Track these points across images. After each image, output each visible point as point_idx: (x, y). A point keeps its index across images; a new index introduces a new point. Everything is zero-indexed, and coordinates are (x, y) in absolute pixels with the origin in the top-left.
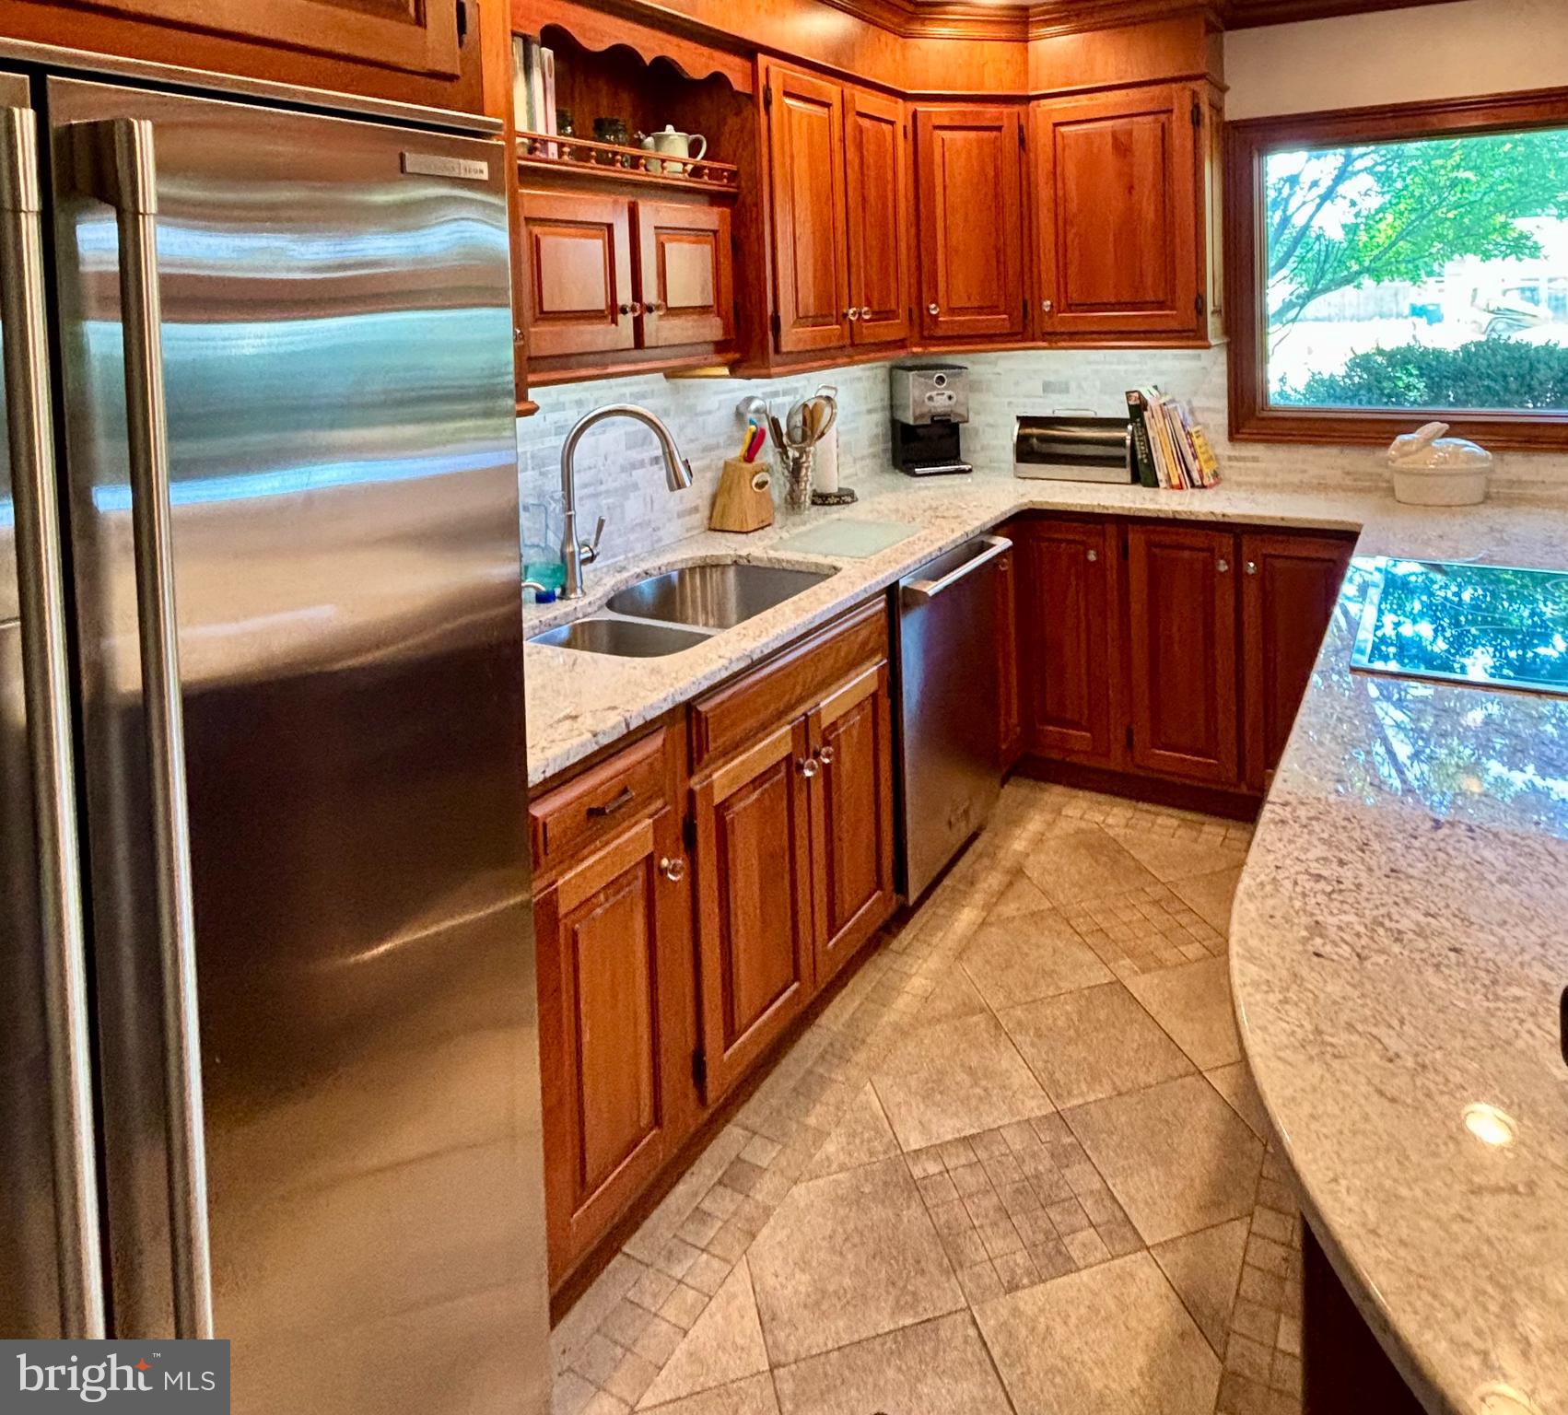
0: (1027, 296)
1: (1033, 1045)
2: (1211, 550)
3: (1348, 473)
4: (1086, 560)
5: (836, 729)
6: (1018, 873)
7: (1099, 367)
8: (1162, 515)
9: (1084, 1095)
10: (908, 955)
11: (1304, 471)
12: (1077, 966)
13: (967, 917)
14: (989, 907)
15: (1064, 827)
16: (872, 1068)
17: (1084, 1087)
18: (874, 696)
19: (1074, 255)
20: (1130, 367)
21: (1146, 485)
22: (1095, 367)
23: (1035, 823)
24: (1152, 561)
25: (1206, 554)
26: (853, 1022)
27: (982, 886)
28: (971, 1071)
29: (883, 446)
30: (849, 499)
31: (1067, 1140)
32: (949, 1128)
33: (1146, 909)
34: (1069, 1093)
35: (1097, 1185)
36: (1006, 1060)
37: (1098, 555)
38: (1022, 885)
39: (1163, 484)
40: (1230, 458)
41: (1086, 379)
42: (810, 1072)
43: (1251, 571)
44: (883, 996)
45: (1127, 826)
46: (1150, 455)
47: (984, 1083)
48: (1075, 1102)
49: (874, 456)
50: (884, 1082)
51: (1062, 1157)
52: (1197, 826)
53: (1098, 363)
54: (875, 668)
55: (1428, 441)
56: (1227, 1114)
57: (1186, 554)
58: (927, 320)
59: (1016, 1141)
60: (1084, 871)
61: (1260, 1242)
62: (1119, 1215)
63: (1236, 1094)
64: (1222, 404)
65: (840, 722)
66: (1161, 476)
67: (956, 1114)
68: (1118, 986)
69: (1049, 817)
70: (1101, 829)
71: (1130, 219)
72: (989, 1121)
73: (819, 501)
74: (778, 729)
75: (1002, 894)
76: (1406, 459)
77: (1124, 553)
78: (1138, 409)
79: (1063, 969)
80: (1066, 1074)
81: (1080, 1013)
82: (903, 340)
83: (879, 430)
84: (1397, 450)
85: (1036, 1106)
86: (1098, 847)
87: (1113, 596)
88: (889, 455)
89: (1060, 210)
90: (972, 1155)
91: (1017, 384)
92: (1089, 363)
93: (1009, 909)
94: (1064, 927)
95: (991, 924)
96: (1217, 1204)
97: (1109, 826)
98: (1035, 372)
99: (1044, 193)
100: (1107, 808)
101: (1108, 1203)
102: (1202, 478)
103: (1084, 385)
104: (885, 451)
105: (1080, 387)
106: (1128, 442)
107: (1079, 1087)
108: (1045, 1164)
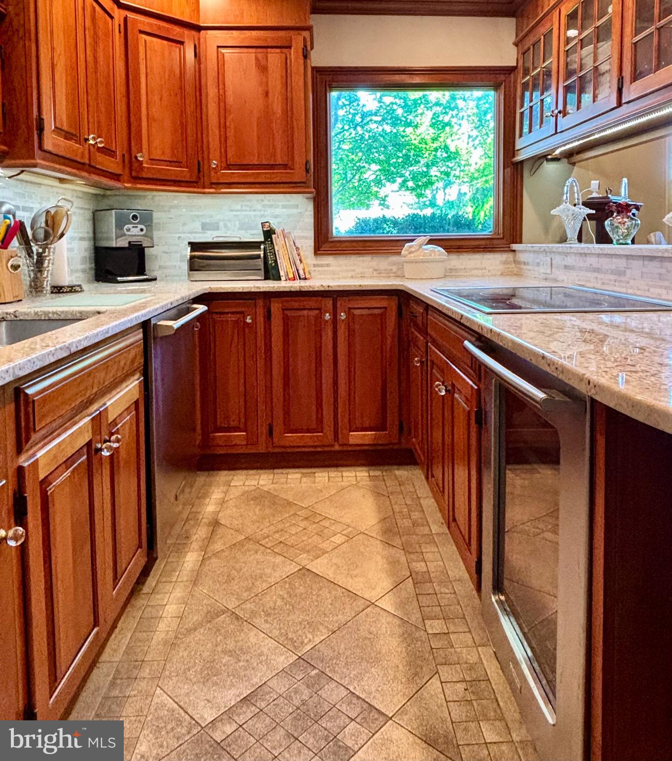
0: (200, 159)
1: (266, 621)
2: (320, 309)
3: (376, 270)
4: (245, 323)
5: (117, 425)
6: (215, 524)
7: (238, 213)
8: (292, 290)
9: (312, 640)
10: (158, 593)
11: (354, 271)
12: (274, 567)
13: (191, 559)
14: (204, 548)
15: (234, 493)
16: (157, 678)
17: (310, 636)
18: (136, 403)
19: (231, 133)
20: (258, 213)
21: (274, 279)
22: (235, 213)
23: (216, 494)
24: (286, 320)
25: (317, 312)
26: (129, 650)
27: (194, 538)
28: (230, 653)
29: (89, 265)
30: (78, 289)
31: (315, 672)
32: (230, 696)
33: (303, 524)
34: (302, 643)
35: (344, 693)
36: (253, 637)
37: (252, 319)
38: (220, 531)
39: (283, 278)
40: (314, 266)
41: (229, 221)
42: (106, 698)
43: (342, 318)
44: (147, 624)
45: (272, 483)
46: (276, 261)
47: (243, 657)
48: (308, 647)
49: (84, 271)
50: (169, 685)
51: (314, 684)
52: (312, 475)
53: (237, 211)
54: (137, 382)
55: (420, 246)
56: (398, 622)
57: (305, 312)
58: (136, 165)
59: (280, 686)
60: (257, 513)
61: (449, 685)
62: (365, 706)
63: (398, 609)
64: (311, 234)
65: (118, 420)
66: (282, 273)
67: (232, 685)
68: (304, 571)
69: (224, 489)
70: (258, 488)
71: (267, 112)
72: (256, 681)
73: (56, 290)
74: (81, 419)
75: (210, 539)
76: (412, 255)
77: (268, 316)
78: (269, 234)
79: (268, 571)
80: (295, 632)
81: (288, 593)
82: (119, 175)
83: (87, 254)
84: (406, 250)
85: (284, 660)
86: (259, 497)
87: (261, 343)
88: (93, 272)
89: (222, 104)
90: (254, 708)
91: (184, 224)
92: (232, 211)
93: (218, 546)
94: (257, 547)
95: (209, 558)
96: (416, 674)
97: (262, 486)
98: (197, 216)
99: (211, 91)
100: (257, 477)
101: (355, 701)
102: (305, 273)
103: (229, 225)
104: (91, 269)
105: (226, 226)
106: (262, 255)
107: (306, 637)
108: (306, 694)
